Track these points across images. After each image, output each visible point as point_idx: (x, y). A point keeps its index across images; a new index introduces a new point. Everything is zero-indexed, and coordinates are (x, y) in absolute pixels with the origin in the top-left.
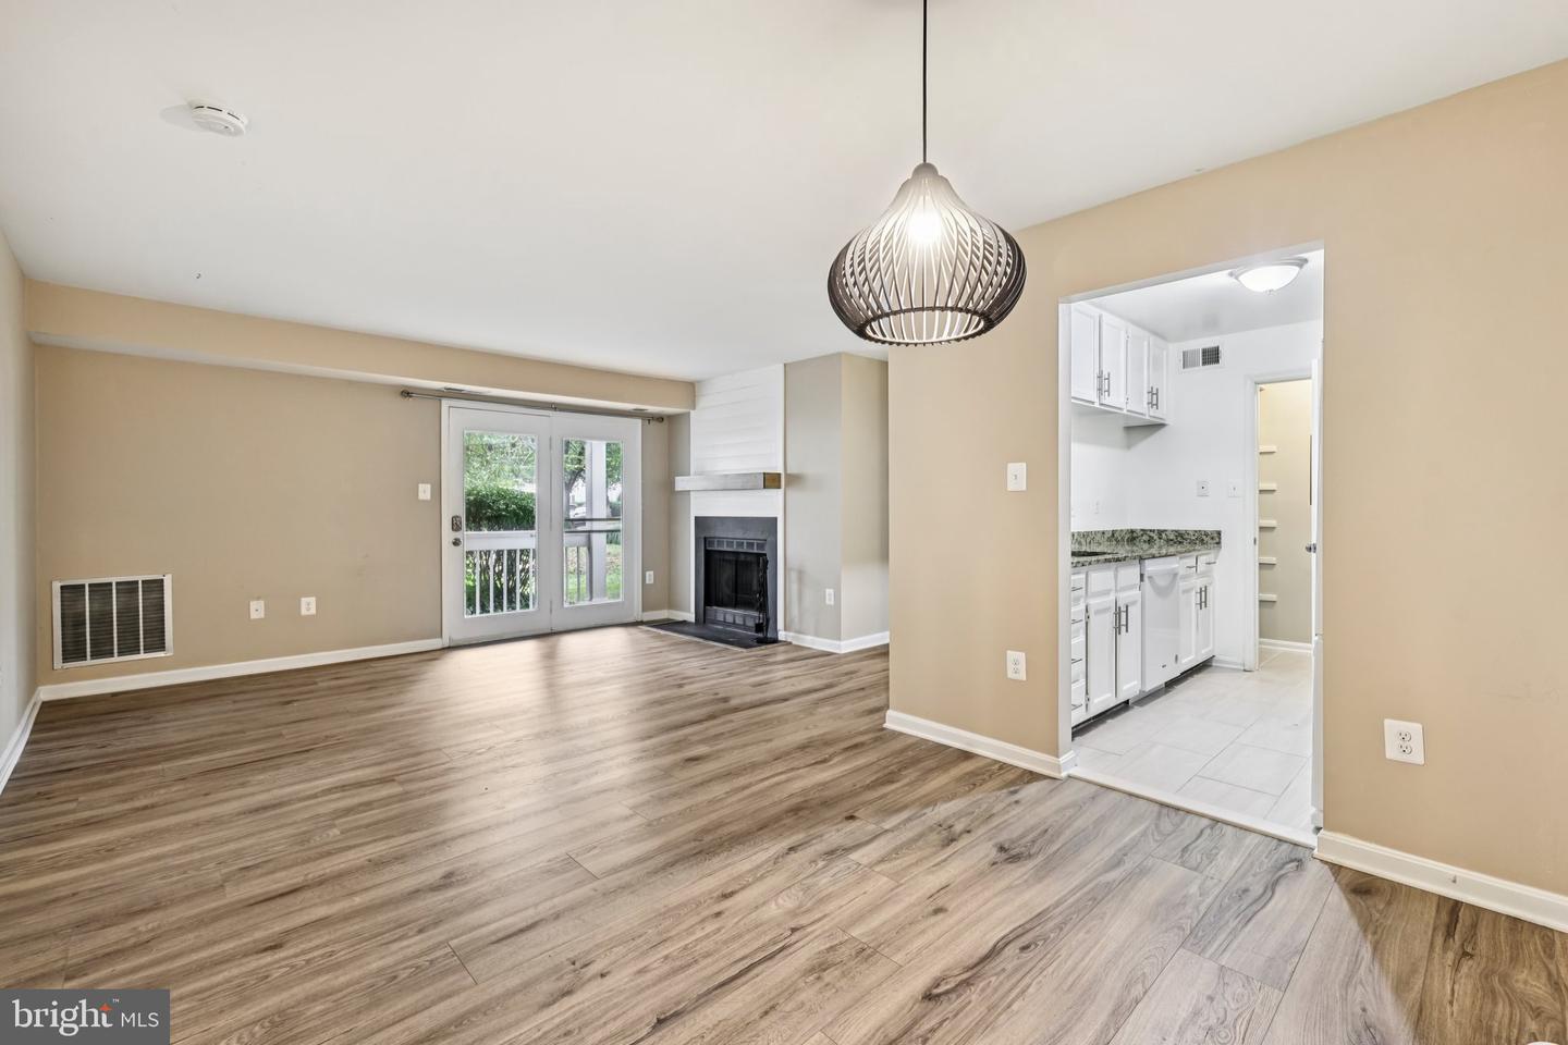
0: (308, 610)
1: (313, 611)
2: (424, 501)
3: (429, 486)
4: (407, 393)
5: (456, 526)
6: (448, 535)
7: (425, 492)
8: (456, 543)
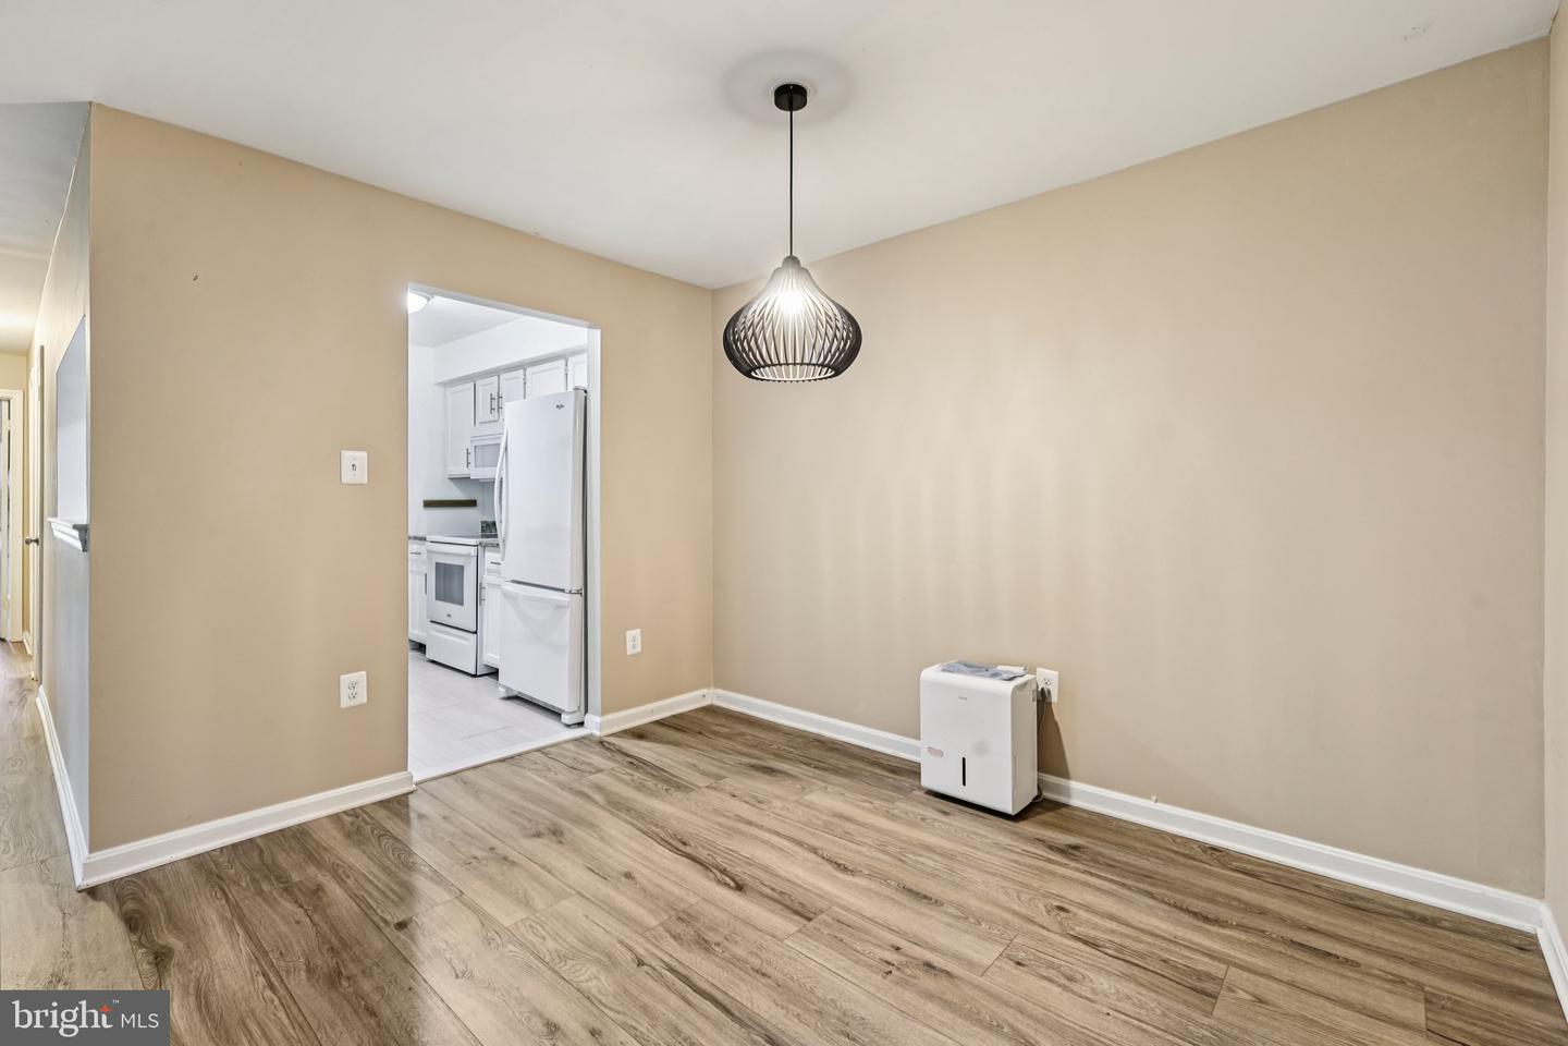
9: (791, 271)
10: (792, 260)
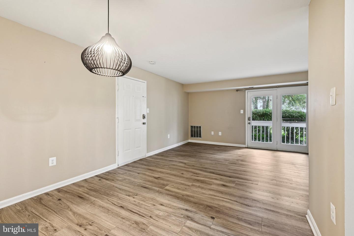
0: (220, 134)
1: (221, 135)
2: (242, 114)
3: (243, 110)
4: (237, 90)
5: (249, 119)
6: (247, 121)
7: (242, 112)
8: (249, 123)
9: (108, 38)
10: (108, 34)
